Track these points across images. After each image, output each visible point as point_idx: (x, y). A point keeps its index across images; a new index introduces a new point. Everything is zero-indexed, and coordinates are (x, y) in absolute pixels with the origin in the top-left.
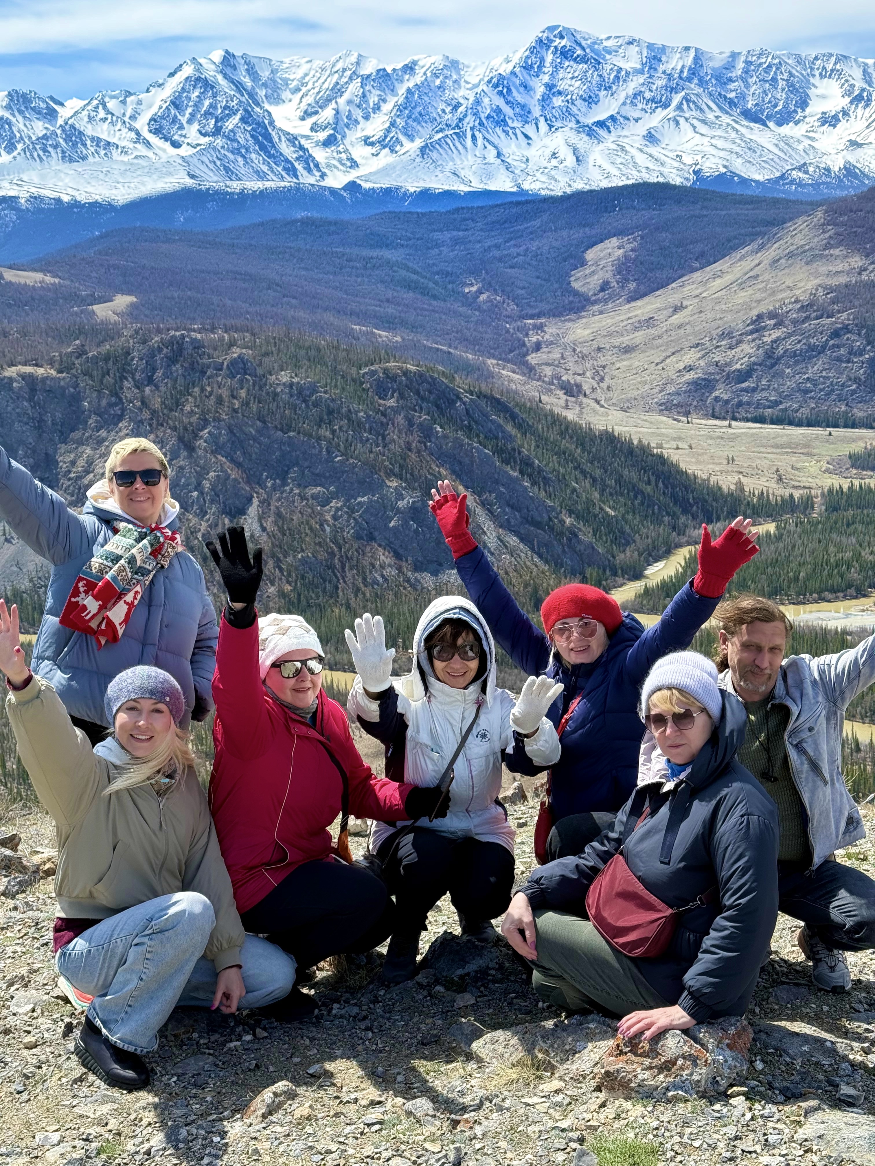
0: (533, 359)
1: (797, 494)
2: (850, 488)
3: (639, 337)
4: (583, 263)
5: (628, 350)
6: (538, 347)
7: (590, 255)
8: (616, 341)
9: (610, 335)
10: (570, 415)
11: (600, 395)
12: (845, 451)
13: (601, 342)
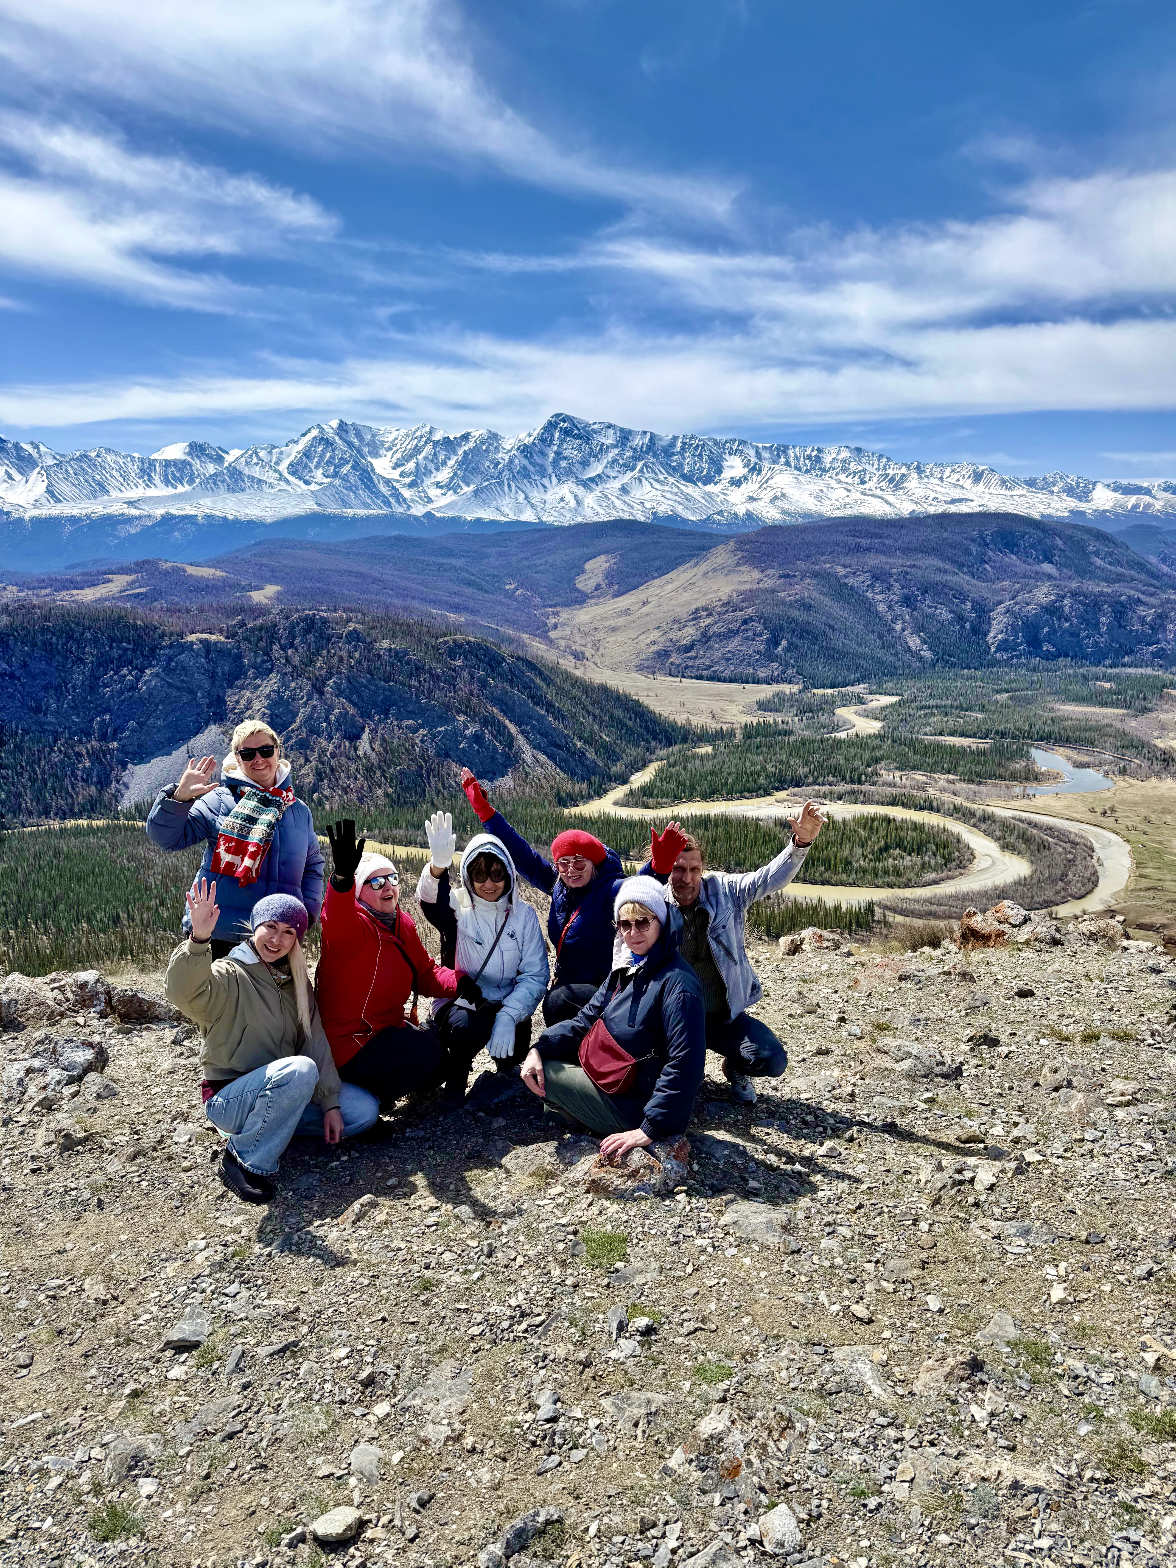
0: (553, 634)
1: (725, 727)
2: (758, 724)
3: (621, 621)
4: (583, 571)
5: (614, 630)
6: (555, 627)
7: (588, 566)
8: (607, 624)
9: (602, 619)
10: (578, 673)
11: (597, 659)
12: (754, 698)
13: (596, 624)
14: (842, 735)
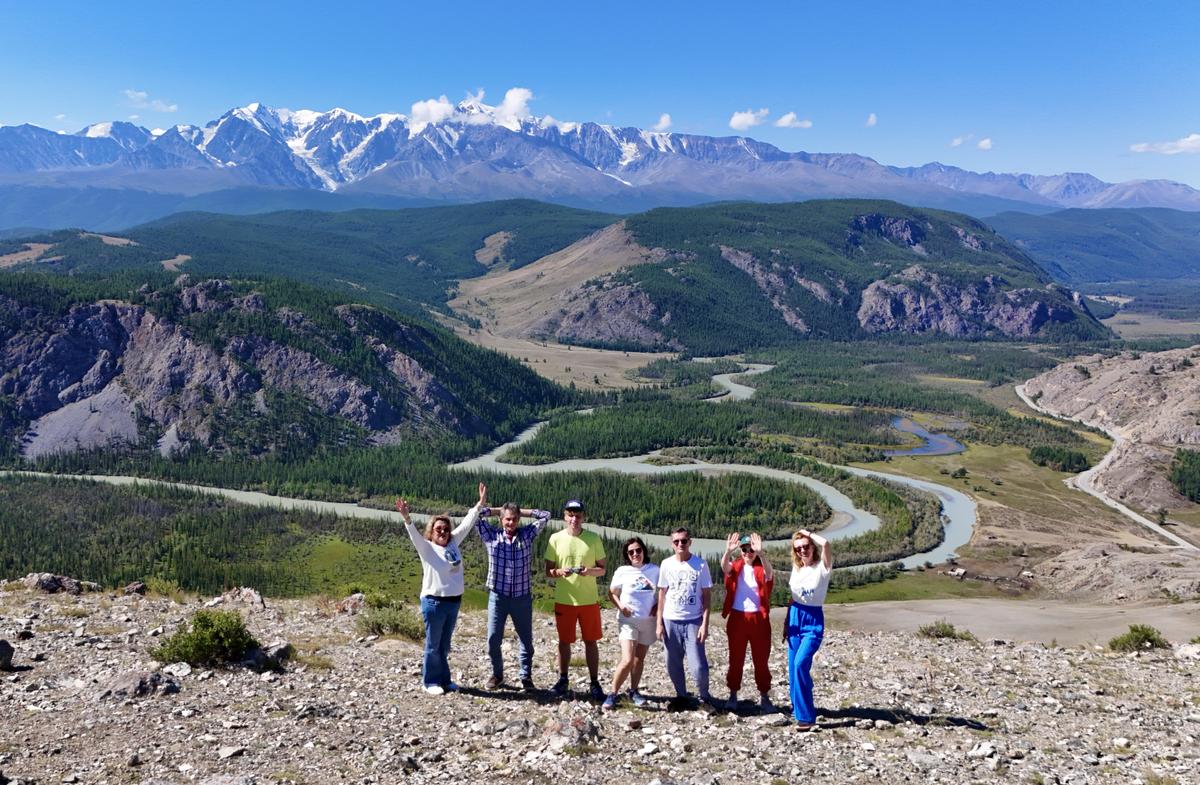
0: (450, 304)
1: (606, 391)
2: (638, 389)
3: (516, 292)
4: (483, 246)
5: (508, 300)
6: (454, 296)
7: (487, 241)
8: (501, 295)
9: (498, 290)
10: (470, 340)
11: (491, 327)
12: (636, 366)
13: (493, 295)
14: (717, 400)
